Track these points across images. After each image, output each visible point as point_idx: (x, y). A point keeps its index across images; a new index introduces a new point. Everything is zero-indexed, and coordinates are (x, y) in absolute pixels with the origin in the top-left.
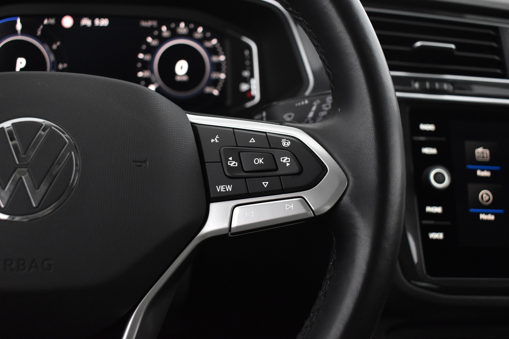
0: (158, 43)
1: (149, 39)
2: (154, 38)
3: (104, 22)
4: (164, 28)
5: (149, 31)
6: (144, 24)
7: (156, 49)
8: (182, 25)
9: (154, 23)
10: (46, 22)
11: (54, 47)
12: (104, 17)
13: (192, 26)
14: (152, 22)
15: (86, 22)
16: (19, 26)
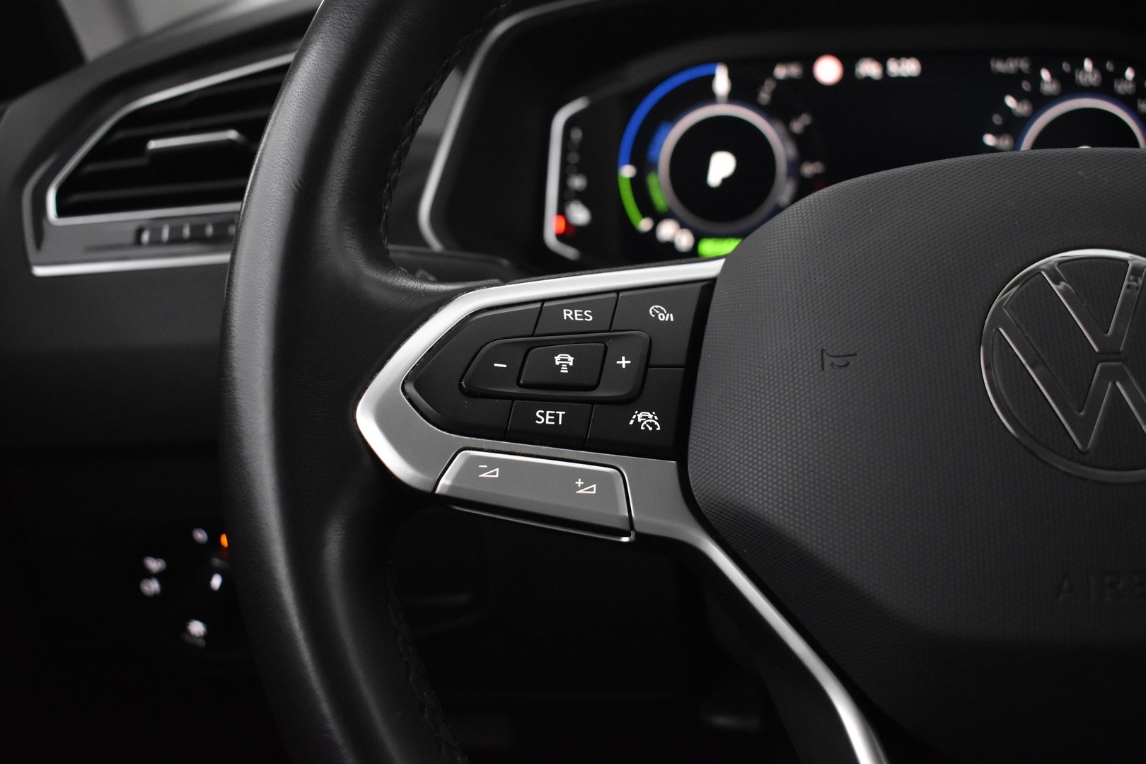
0: (1031, 108)
1: (1010, 102)
2: (1019, 98)
3: (909, 67)
4: (1045, 75)
5: (1011, 84)
6: (999, 66)
7: (1024, 122)
8: (1088, 65)
9: (1024, 65)
10: (781, 72)
11: (797, 126)
12: (908, 55)
13: (1109, 66)
14: (1019, 63)
15: (869, 69)
16: (722, 83)
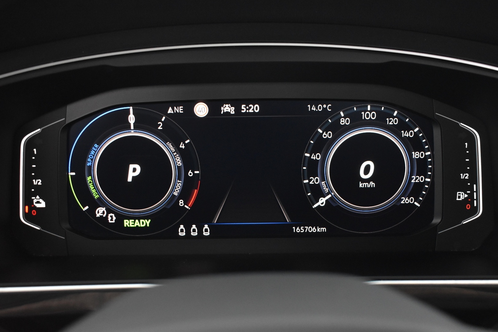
3: (255, 108)
10: (170, 111)
16: (132, 119)
